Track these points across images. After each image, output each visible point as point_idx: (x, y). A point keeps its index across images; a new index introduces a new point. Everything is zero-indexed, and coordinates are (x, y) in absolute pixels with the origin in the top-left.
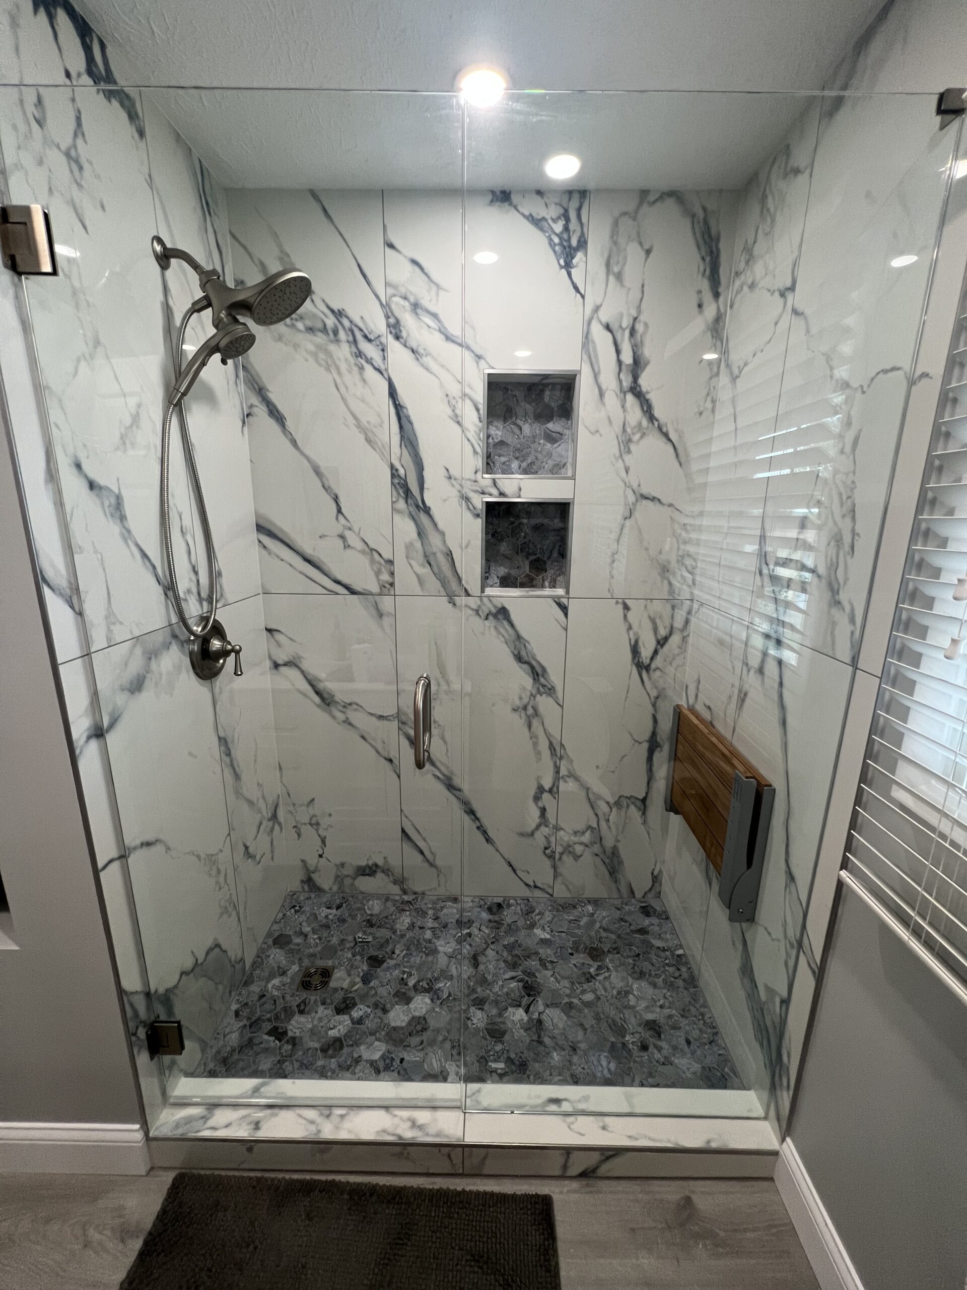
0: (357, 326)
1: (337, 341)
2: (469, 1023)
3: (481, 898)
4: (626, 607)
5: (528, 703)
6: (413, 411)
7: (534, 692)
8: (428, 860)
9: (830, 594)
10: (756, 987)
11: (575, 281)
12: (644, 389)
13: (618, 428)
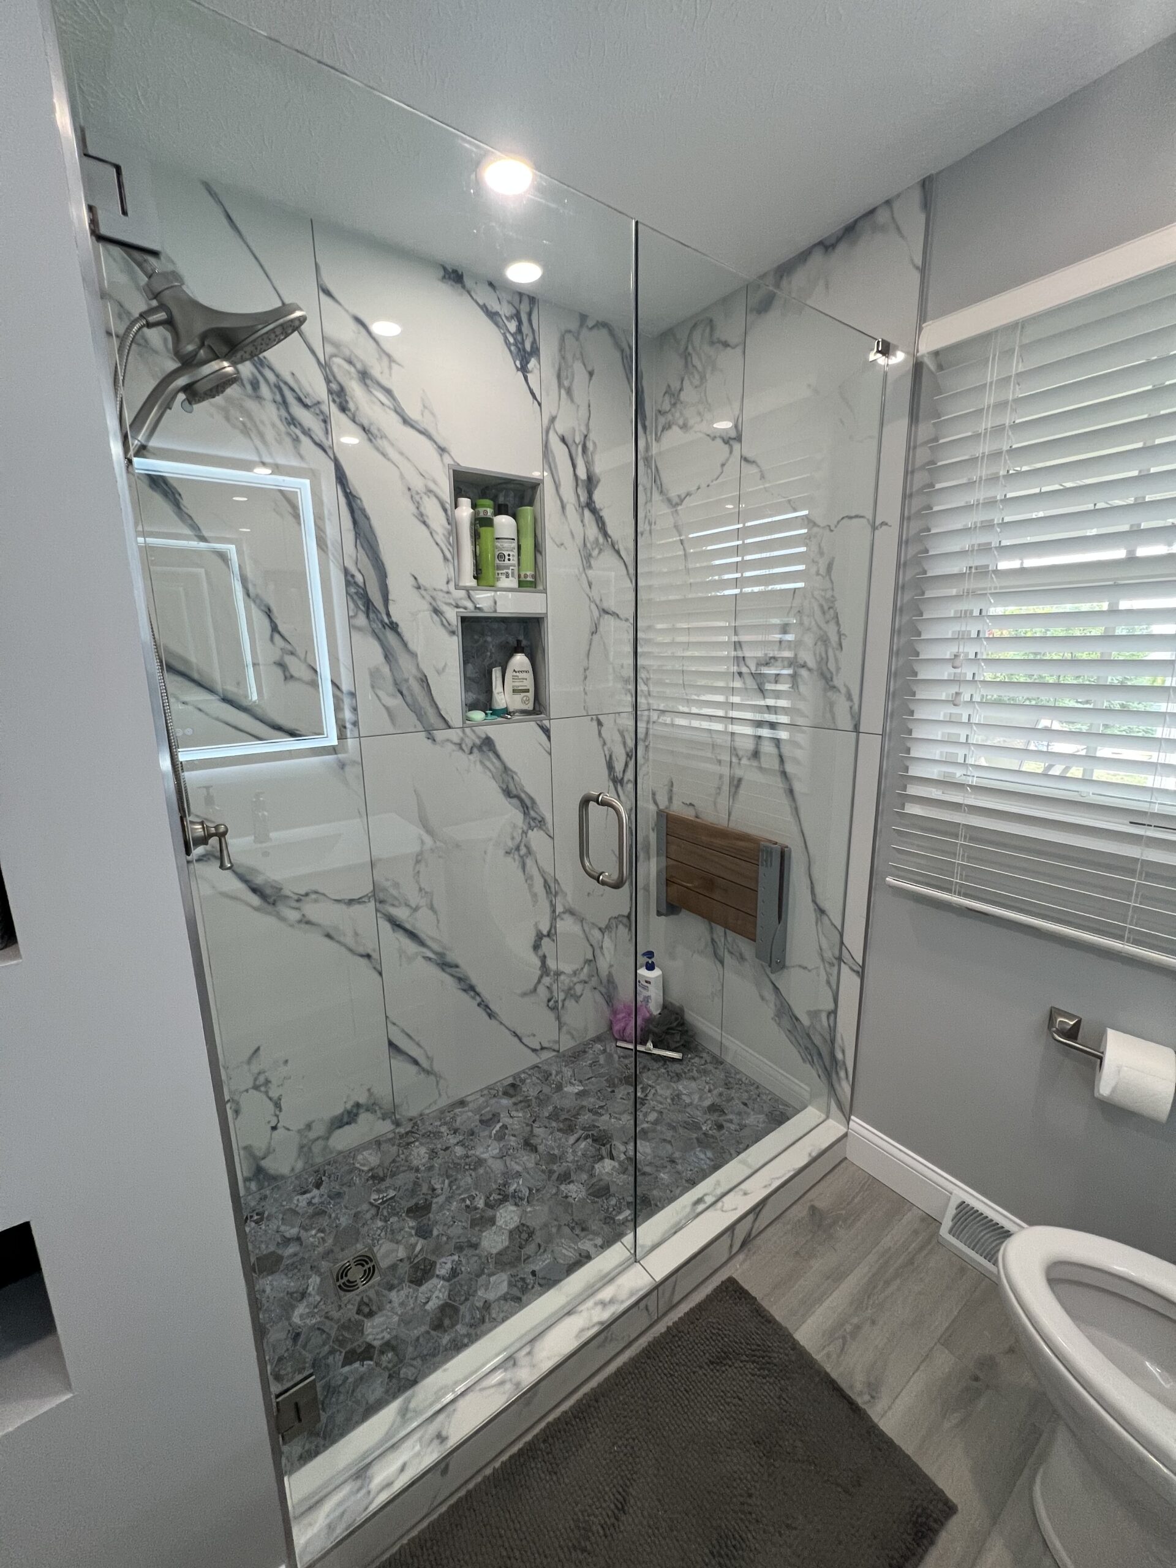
0: (286, 383)
1: (259, 398)
2: (570, 1200)
3: (489, 1088)
4: (600, 724)
5: (521, 841)
6: (368, 502)
7: (525, 828)
8: (424, 1070)
9: (823, 682)
10: (797, 1019)
11: (532, 386)
12: (598, 506)
13: (579, 541)
